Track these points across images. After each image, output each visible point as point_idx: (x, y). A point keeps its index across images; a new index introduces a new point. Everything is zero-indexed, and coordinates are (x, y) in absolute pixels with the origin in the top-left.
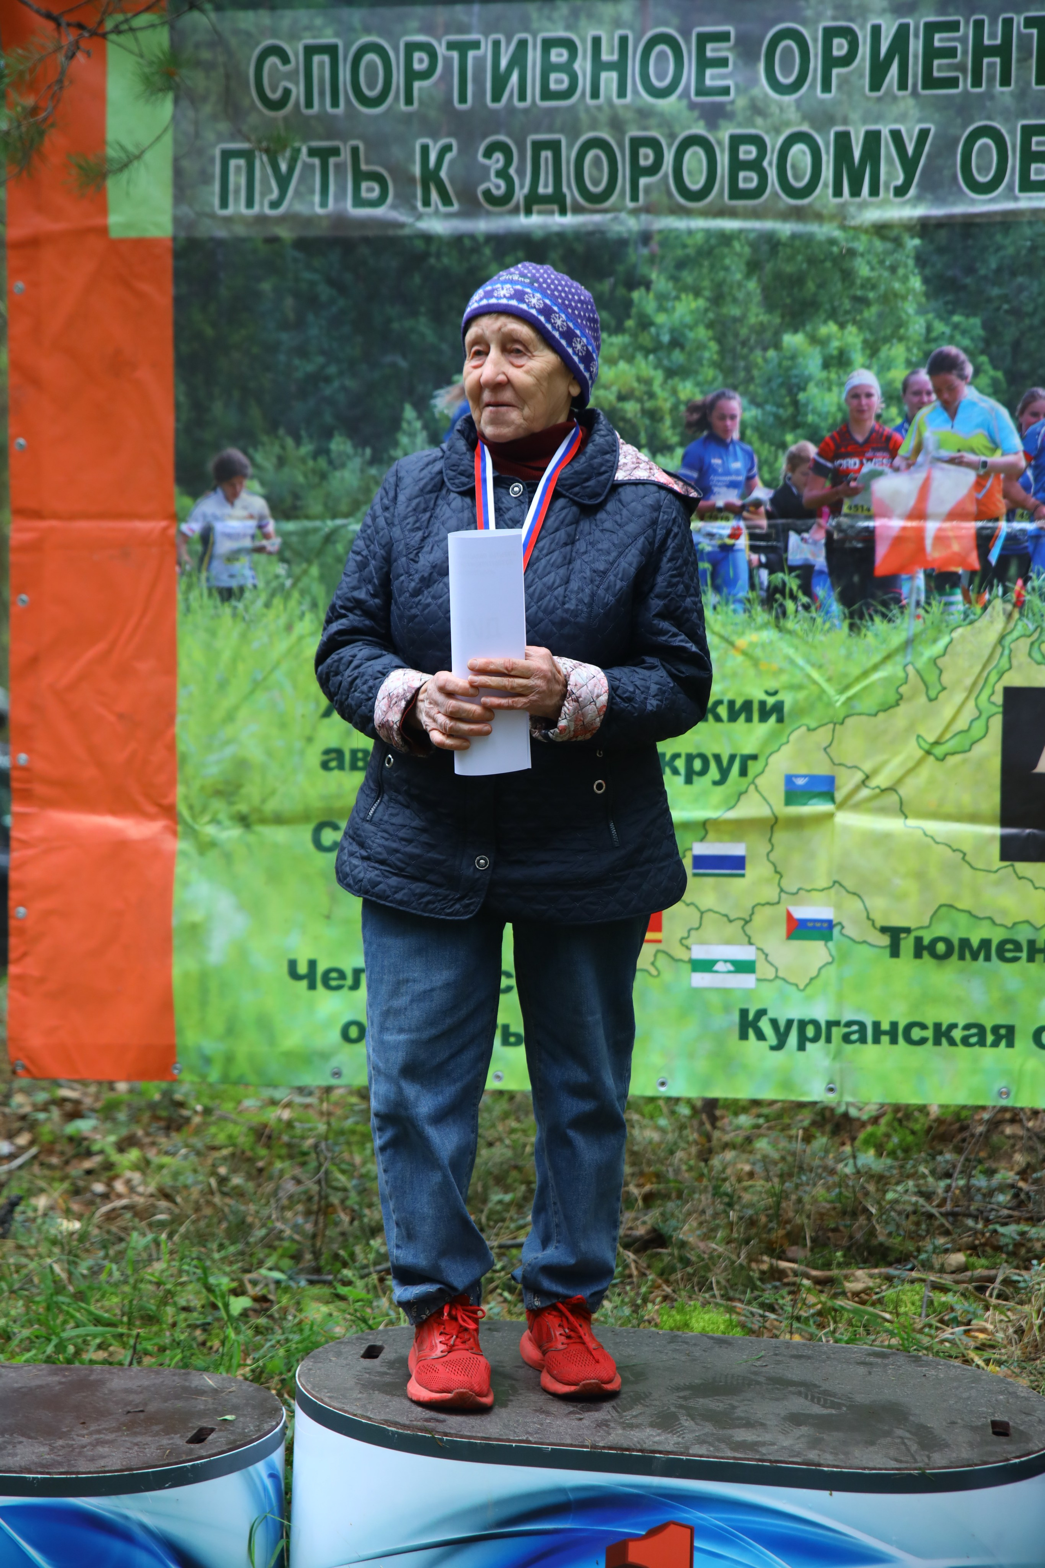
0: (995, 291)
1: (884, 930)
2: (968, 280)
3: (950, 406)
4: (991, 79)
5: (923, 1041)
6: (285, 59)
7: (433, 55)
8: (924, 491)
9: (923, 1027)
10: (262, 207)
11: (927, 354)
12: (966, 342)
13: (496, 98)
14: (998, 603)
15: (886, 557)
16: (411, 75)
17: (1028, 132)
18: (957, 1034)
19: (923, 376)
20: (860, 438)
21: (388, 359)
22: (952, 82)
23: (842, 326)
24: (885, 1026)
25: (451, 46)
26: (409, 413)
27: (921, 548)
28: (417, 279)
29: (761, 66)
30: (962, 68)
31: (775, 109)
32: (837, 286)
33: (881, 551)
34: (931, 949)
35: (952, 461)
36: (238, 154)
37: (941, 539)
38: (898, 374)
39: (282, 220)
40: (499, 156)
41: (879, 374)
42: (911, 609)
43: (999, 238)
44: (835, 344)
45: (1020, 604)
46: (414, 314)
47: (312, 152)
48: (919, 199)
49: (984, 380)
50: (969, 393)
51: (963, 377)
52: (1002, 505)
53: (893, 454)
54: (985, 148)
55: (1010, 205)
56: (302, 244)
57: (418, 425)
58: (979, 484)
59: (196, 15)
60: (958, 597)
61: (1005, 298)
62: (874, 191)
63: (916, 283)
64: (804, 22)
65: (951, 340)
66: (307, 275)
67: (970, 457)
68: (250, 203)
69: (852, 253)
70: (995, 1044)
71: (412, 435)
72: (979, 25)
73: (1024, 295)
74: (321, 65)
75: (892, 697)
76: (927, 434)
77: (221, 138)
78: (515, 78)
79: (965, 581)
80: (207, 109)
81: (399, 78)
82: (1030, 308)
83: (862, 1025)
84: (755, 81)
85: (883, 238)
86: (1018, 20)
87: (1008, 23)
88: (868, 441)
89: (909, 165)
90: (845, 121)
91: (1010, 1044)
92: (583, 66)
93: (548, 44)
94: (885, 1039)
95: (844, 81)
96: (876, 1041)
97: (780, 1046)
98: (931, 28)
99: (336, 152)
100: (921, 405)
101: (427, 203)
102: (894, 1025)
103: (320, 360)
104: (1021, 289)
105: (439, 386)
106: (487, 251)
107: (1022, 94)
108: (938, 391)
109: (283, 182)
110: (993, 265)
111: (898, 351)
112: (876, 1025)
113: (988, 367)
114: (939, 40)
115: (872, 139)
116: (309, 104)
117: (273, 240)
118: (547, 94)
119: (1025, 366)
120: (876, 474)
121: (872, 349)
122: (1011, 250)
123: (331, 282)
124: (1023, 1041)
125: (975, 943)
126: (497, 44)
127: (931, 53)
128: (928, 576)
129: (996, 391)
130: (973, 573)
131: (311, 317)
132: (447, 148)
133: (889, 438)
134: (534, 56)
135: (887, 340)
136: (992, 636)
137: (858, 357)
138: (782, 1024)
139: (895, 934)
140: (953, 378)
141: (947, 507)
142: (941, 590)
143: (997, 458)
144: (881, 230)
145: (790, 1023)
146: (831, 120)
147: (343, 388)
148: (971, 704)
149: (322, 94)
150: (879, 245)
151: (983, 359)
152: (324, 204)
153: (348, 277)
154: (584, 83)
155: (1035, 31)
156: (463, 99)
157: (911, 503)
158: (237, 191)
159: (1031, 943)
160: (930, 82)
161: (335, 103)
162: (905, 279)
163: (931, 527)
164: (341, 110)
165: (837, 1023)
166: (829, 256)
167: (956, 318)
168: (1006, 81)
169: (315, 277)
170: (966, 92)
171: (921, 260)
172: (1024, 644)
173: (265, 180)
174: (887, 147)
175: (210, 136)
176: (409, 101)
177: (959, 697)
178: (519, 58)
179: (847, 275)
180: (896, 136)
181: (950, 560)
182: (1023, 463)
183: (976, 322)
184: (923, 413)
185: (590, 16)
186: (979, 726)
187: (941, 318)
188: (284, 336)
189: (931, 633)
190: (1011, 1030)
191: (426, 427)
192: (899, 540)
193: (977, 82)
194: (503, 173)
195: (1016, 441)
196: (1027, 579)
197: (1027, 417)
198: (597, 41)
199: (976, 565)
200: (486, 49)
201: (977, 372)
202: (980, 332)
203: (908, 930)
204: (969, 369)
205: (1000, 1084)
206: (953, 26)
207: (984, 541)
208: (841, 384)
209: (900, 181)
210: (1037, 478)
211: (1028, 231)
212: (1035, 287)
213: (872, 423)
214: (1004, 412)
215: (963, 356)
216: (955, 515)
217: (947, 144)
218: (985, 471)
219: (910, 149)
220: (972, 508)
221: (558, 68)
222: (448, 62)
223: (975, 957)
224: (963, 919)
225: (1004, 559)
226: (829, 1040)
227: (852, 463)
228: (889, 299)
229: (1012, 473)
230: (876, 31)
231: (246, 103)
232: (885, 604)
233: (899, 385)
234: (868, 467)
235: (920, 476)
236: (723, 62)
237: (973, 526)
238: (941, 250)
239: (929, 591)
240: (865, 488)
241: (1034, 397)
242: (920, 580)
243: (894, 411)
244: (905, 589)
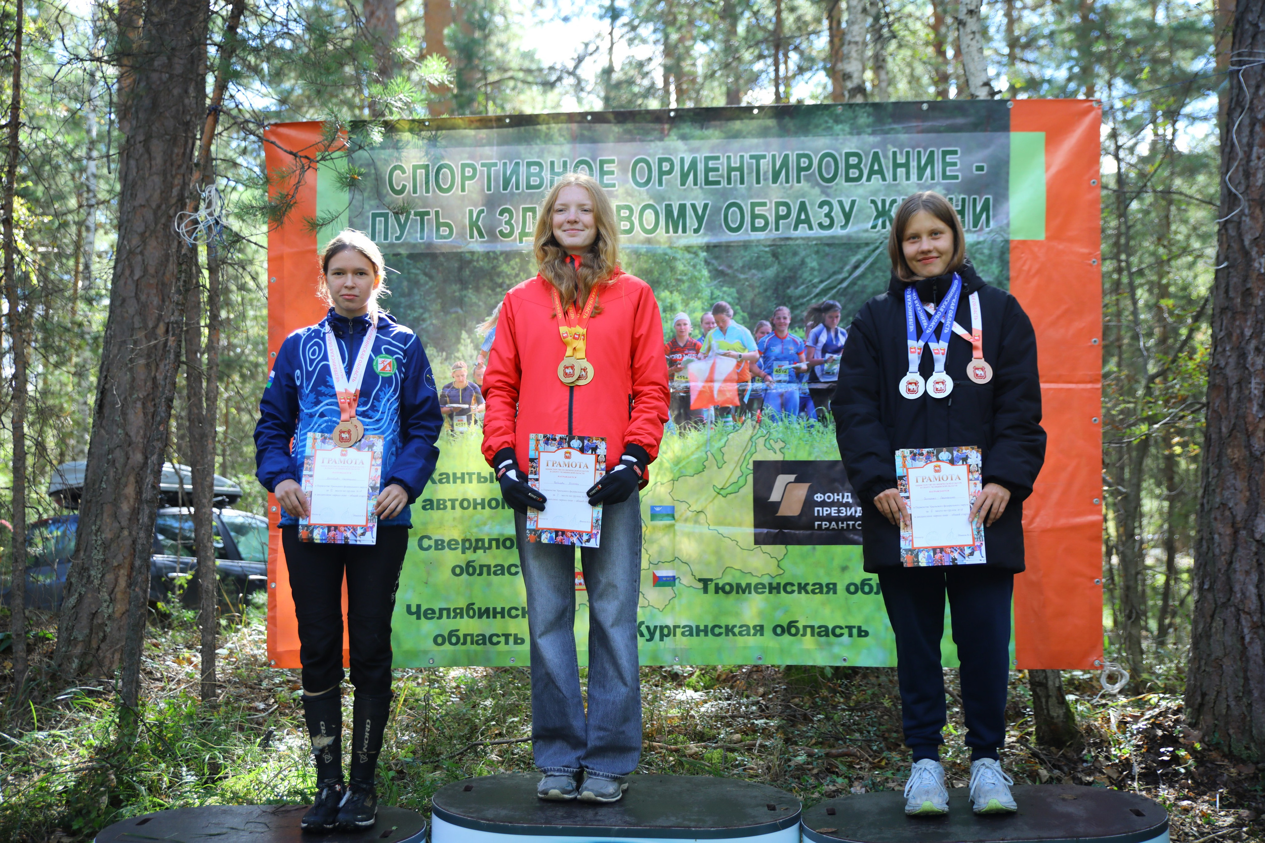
0: (742, 276)
1: (700, 580)
2: (729, 271)
3: (723, 329)
4: (735, 181)
5: (720, 634)
6: (404, 172)
7: (474, 169)
8: (713, 369)
9: (720, 627)
10: (392, 239)
11: (712, 305)
12: (730, 300)
13: (505, 189)
14: (749, 421)
15: (697, 400)
16: (464, 178)
17: (753, 205)
18: (736, 630)
19: (710, 315)
20: (682, 345)
21: (453, 310)
22: (718, 183)
23: (671, 292)
24: (702, 628)
25: (483, 165)
26: (464, 335)
27: (712, 396)
28: (468, 272)
29: (630, 174)
30: (722, 176)
31: (636, 194)
32: (669, 274)
33: (693, 397)
34: (723, 589)
35: (725, 355)
36: (381, 215)
37: (721, 391)
38: (699, 315)
39: (402, 245)
40: (506, 214)
41: (689, 315)
42: (708, 425)
43: (742, 252)
44: (669, 300)
45: (759, 421)
46: (466, 288)
47: (416, 214)
48: (705, 234)
49: (738, 317)
50: (732, 324)
51: (729, 316)
52: (749, 376)
53: (697, 352)
54: (734, 213)
55: (746, 238)
56: (411, 256)
57: (469, 341)
58: (738, 365)
59: (361, 152)
60: (730, 419)
61: (746, 280)
62: (684, 231)
63: (705, 273)
64: (649, 155)
65: (723, 299)
66: (414, 271)
67: (733, 353)
68: (386, 238)
69: (675, 259)
70: (755, 635)
71: (466, 346)
72: (729, 158)
73: (755, 278)
74: (421, 174)
75: (701, 469)
76: (713, 342)
77: (372, 207)
78: (514, 179)
79: (733, 411)
80: (366, 194)
81: (458, 179)
82: (758, 284)
83: (691, 627)
84: (627, 181)
85: (689, 252)
86: (747, 156)
87: (742, 157)
88: (685, 346)
89: (700, 219)
90: (670, 199)
91: (762, 635)
92: (546, 174)
93: (529, 164)
94: (702, 634)
95: (668, 182)
96: (698, 635)
97: (651, 639)
98: (707, 159)
99: (428, 213)
100: (710, 329)
101: (472, 237)
102: (706, 627)
103: (421, 311)
104: (754, 275)
105: (478, 323)
106: (501, 258)
107: (750, 188)
108: (717, 322)
109: (402, 227)
110: (740, 264)
111: (698, 304)
112: (698, 627)
113: (740, 311)
114: (711, 164)
115: (682, 208)
116: (415, 192)
117: (397, 255)
118: (529, 187)
119: (757, 311)
120: (689, 361)
121: (686, 303)
122: (748, 258)
123: (426, 274)
124: (768, 632)
125: (744, 586)
126: (505, 164)
127: (708, 170)
128: (716, 409)
129: (744, 322)
130: (737, 407)
131: (416, 291)
132: (482, 211)
133: (695, 344)
134: (523, 169)
135: (692, 299)
136: (747, 437)
137: (679, 307)
138: (652, 628)
139: (705, 582)
140: (724, 316)
141: (723, 377)
142: (722, 416)
143: (746, 353)
144: (688, 249)
145: (656, 627)
146: (663, 199)
147: (432, 324)
148: (738, 469)
149: (421, 187)
150: (688, 256)
151: (738, 307)
152: (422, 238)
153: (434, 271)
154: (547, 182)
155: (754, 161)
156: (489, 189)
157: (707, 374)
158: (380, 232)
159: (770, 584)
160: (708, 182)
161: (427, 191)
162: (700, 271)
163: (716, 386)
164: (430, 195)
165: (679, 627)
166: (664, 260)
167: (725, 289)
168: (742, 182)
169: (418, 272)
170: (724, 188)
171: (707, 263)
172: (762, 440)
173: (393, 225)
174: (689, 211)
175: (367, 207)
176: (463, 190)
177: (732, 466)
178: (515, 172)
179: (673, 269)
180: (694, 207)
181: (726, 402)
182: (758, 356)
183: (733, 290)
184: (711, 332)
185: (549, 152)
186: (742, 479)
187: (716, 288)
188: (403, 300)
189: (718, 436)
190: (762, 627)
191: (472, 342)
192: (701, 393)
193: (729, 183)
194: (508, 223)
195: (754, 346)
196: (762, 410)
197: (759, 334)
198: (552, 163)
199: (738, 403)
200: (500, 166)
201: (735, 313)
202: (736, 295)
203: (711, 580)
204: (731, 312)
205: (757, 654)
206: (717, 158)
207: (741, 393)
208: (672, 319)
209: (696, 226)
210: (765, 362)
211: (756, 250)
212: (760, 275)
213: (687, 337)
214: (748, 332)
215: (728, 306)
216: (726, 381)
217: (716, 210)
218: (740, 360)
219: (700, 212)
220: (735, 377)
221: (535, 175)
222: (482, 173)
223: (744, 592)
224: (738, 574)
225: (751, 400)
226: (675, 635)
227: (678, 356)
228: (693, 280)
229: (753, 361)
230: (682, 160)
231: (385, 192)
232: (696, 423)
233: (699, 320)
234: (686, 358)
235: (710, 362)
236: (612, 173)
237: (735, 386)
238: (716, 258)
239: (716, 416)
240: (685, 367)
241: (761, 325)
242: (712, 411)
243: (697, 332)
244: (705, 415)
